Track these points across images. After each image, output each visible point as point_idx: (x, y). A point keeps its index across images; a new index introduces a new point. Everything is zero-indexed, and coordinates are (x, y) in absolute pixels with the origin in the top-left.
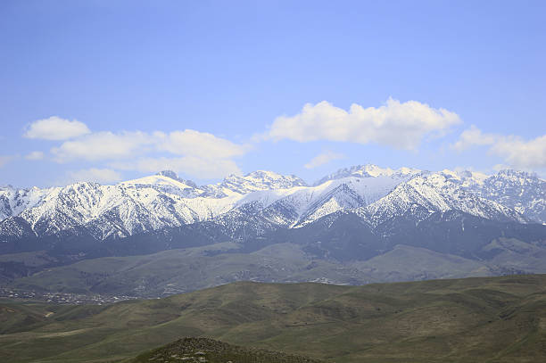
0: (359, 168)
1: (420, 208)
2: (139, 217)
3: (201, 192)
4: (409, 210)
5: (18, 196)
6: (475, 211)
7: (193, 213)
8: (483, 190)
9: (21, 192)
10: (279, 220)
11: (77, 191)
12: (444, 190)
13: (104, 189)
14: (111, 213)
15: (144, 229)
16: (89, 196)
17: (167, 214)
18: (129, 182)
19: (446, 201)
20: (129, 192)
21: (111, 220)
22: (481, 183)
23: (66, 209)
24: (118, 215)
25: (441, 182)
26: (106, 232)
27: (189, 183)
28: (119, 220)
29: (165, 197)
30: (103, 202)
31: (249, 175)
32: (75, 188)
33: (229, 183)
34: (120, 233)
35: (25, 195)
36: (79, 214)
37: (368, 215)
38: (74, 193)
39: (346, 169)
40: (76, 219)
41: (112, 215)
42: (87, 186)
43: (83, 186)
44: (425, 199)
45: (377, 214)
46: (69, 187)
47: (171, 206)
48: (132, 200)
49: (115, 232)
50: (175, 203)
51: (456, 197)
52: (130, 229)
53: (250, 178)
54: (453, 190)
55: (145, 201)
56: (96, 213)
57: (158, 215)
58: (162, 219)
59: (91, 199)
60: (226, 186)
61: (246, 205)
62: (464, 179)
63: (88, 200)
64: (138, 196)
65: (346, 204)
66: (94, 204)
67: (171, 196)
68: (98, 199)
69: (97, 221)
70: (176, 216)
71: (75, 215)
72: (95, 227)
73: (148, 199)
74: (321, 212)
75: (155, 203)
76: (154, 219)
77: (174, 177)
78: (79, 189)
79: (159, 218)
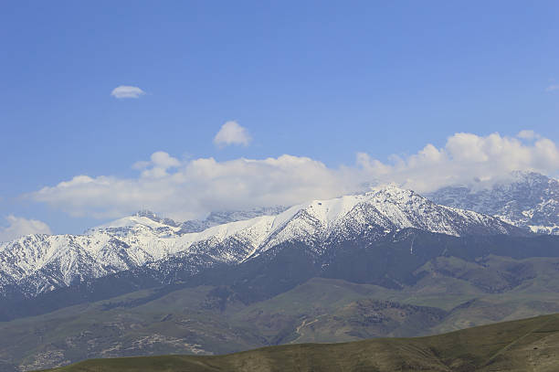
1: (376, 228)
4: (363, 233)
7: (148, 256)
10: (229, 257)
11: (22, 245)
12: (409, 206)
13: (51, 239)
14: (50, 266)
15: (82, 279)
16: (35, 248)
19: (409, 218)
20: (78, 240)
21: (48, 274)
24: (58, 267)
25: (406, 197)
26: (40, 288)
28: (58, 272)
29: (118, 243)
30: (50, 253)
32: (21, 242)
36: (21, 270)
38: (19, 247)
41: (52, 269)
42: (34, 239)
43: (30, 239)
44: (385, 218)
45: (328, 241)
47: (123, 251)
49: (49, 286)
50: (128, 247)
51: (421, 212)
52: (68, 282)
54: (418, 205)
55: (94, 249)
56: (39, 266)
58: (107, 268)
59: (36, 252)
63: (33, 254)
64: (89, 243)
65: (301, 232)
66: (39, 257)
67: (126, 241)
68: (44, 251)
69: (32, 277)
70: (128, 261)
71: (14, 272)
72: (28, 284)
73: (99, 247)
74: (273, 242)
75: (104, 250)
76: (98, 268)
77: (151, 217)
78: (25, 242)
79: (103, 266)
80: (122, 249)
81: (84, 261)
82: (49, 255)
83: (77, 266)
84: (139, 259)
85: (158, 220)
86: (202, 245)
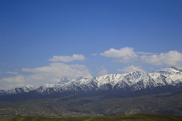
7: (172, 81)
9: (115, 75)
14: (140, 82)
15: (150, 87)
17: (162, 82)
21: (139, 84)
23: (126, 81)
24: (143, 82)
26: (136, 89)
28: (142, 84)
29: (163, 76)
32: (132, 73)
35: (116, 76)
36: (131, 82)
38: (131, 75)
40: (128, 84)
42: (136, 72)
47: (164, 79)
49: (139, 88)
50: (166, 78)
52: (145, 87)
56: (137, 81)
59: (136, 77)
66: (137, 79)
67: (165, 76)
68: (138, 77)
69: (134, 85)
70: (165, 82)
71: (128, 83)
72: (133, 87)
73: (156, 77)
75: (158, 78)
76: (155, 84)
77: (175, 68)
78: (133, 73)
79: (157, 83)
81: (151, 81)
82: (140, 78)
83: (149, 82)
84: (169, 82)
85: (177, 70)
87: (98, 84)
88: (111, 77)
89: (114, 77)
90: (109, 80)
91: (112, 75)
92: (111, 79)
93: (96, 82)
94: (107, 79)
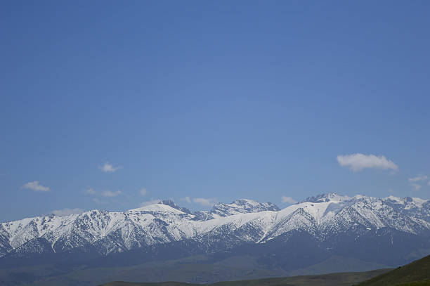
0: (323, 196)
1: (360, 226)
2: (136, 237)
3: (193, 216)
4: (351, 228)
5: (44, 222)
6: (406, 228)
7: (182, 233)
8: (421, 212)
9: (47, 218)
10: (248, 238)
11: (90, 217)
12: (381, 212)
13: (111, 214)
14: (114, 233)
15: (140, 246)
16: (100, 220)
17: (160, 234)
18: (136, 210)
19: (382, 220)
20: (131, 217)
21: (114, 240)
22: (420, 206)
23: (80, 231)
24: (120, 235)
25: (378, 205)
26: (109, 249)
27: (184, 210)
28: (121, 239)
29: (160, 221)
30: (110, 225)
31: (234, 202)
32: (89, 215)
33: (217, 209)
34: (120, 249)
35: (50, 221)
36: (91, 235)
37: (317, 232)
38: (88, 218)
39: (313, 197)
40: (87, 239)
41: (116, 236)
42: (98, 213)
43: (96, 213)
44: (364, 219)
45: (325, 232)
46: (84, 214)
47: (164, 228)
48: (133, 223)
49: (117, 249)
50: (167, 225)
51: (390, 217)
52: (128, 246)
53: (234, 205)
54: (388, 212)
55: (143, 224)
56: (104, 233)
57: (152, 235)
58: (156, 238)
59: (100, 223)
60: (215, 212)
61: (224, 226)
62: (406, 203)
63: (98, 224)
64: (138, 220)
65: (301, 224)
66: (103, 227)
67: (165, 220)
69: (102, 241)
70: (168, 235)
71: (86, 236)
72: (101, 245)
73: (146, 223)
74: (281, 230)
75: (151, 226)
76: (149, 238)
78: (92, 215)
80: (164, 226)
81: (139, 233)
82: (111, 226)
83: (134, 235)
84: (177, 235)
86: (225, 228)
87: (11, 239)
88: (39, 223)
89: (46, 223)
90: (36, 230)
91: (40, 219)
92: (39, 228)
93: (6, 234)
94: (31, 228)
